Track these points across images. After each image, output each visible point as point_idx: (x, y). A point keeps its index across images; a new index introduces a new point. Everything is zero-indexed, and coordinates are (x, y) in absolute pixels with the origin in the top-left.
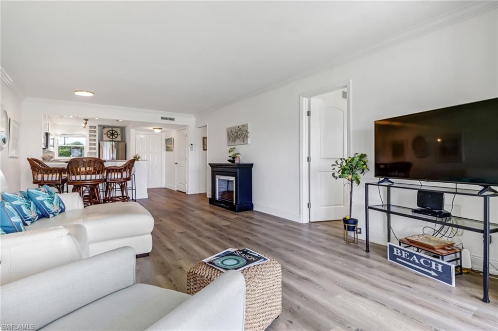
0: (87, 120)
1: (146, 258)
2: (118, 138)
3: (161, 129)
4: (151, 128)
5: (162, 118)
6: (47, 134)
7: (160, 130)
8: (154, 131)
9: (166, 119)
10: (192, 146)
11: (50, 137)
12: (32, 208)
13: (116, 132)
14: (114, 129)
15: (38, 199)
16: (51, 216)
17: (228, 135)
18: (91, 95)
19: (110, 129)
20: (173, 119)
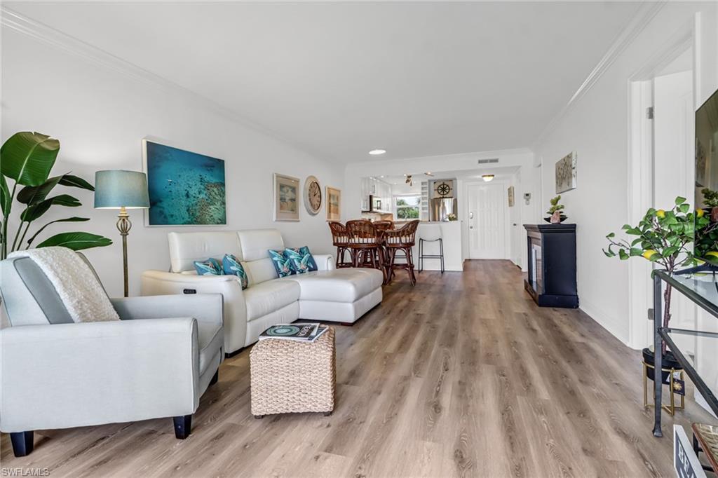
0: (410, 177)
1: (348, 327)
2: (450, 193)
3: (493, 176)
4: (480, 177)
5: (480, 162)
6: (371, 197)
7: (492, 178)
8: (483, 180)
9: (485, 161)
10: (527, 197)
11: (374, 200)
12: (285, 265)
13: (447, 186)
14: (446, 183)
15: (291, 257)
16: (297, 272)
17: (557, 176)
18: (384, 152)
19: (442, 183)
20: (496, 161)
